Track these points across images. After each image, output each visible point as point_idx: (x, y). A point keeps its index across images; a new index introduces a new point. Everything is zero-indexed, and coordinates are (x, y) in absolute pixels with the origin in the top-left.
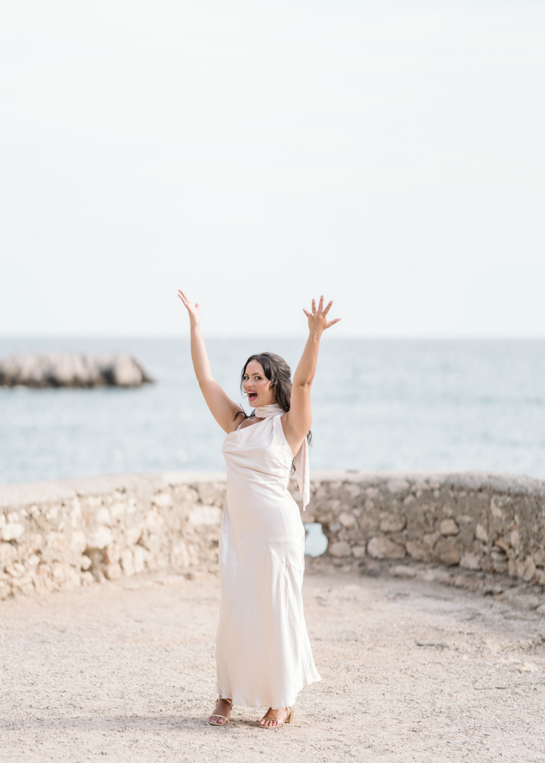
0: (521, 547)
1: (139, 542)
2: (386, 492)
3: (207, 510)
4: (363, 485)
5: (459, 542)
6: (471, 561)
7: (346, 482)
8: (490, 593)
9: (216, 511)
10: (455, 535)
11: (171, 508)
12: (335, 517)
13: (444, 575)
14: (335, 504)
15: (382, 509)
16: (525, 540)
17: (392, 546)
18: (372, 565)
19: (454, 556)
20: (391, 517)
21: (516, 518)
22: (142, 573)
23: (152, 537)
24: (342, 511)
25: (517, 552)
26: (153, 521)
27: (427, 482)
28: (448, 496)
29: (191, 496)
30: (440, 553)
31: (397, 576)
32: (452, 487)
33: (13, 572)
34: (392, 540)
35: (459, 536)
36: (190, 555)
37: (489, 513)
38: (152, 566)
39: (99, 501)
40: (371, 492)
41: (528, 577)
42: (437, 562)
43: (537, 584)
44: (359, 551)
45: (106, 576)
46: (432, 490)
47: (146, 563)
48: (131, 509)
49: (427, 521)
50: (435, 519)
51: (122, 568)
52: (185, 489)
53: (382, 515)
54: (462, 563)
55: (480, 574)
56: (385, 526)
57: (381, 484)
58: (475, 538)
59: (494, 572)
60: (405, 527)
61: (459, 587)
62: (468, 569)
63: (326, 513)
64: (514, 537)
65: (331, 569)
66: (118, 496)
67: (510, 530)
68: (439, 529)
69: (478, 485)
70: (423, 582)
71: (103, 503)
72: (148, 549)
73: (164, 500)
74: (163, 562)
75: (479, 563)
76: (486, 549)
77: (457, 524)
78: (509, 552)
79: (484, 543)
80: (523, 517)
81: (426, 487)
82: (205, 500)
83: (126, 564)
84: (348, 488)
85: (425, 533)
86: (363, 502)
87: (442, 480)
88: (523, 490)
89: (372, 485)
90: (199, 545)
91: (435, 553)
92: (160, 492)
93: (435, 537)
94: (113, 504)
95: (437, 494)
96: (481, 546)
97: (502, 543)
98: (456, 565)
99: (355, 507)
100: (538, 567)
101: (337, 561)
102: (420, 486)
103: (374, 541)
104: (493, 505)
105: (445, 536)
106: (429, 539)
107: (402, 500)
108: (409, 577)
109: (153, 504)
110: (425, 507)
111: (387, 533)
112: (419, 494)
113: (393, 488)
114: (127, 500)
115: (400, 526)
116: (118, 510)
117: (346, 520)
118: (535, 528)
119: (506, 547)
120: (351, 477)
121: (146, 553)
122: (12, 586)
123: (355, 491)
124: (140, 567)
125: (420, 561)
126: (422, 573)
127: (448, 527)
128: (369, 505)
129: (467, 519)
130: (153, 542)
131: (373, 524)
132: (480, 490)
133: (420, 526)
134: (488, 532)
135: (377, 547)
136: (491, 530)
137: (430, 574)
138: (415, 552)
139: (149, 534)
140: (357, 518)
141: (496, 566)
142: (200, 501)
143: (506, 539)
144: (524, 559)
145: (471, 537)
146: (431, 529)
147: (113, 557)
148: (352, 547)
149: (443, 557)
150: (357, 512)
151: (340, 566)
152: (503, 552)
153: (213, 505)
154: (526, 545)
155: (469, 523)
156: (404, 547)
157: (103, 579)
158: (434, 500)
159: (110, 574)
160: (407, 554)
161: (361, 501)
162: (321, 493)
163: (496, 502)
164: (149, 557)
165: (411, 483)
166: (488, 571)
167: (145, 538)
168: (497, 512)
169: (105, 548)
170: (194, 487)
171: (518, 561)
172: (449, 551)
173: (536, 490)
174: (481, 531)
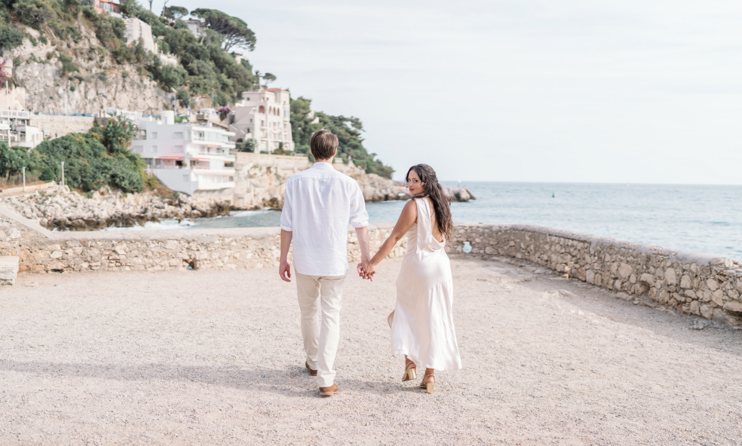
2: (491, 231)
4: (484, 228)
5: (515, 249)
6: (519, 256)
7: (478, 227)
8: (521, 266)
10: (514, 246)
12: (474, 239)
14: (474, 235)
15: (490, 237)
16: (535, 248)
17: (493, 250)
18: (486, 257)
19: (514, 254)
20: (494, 240)
21: (533, 240)
24: (476, 237)
25: (533, 252)
27: (506, 227)
28: (512, 232)
30: (509, 252)
31: (493, 260)
32: (514, 229)
33: (354, 253)
34: (494, 248)
35: (516, 247)
37: (525, 238)
39: (386, 231)
40: (487, 231)
41: (535, 261)
42: (508, 256)
43: (538, 264)
44: (482, 251)
45: (389, 257)
46: (507, 230)
49: (505, 241)
50: (508, 241)
53: (490, 239)
54: (516, 256)
56: (491, 243)
57: (490, 228)
58: (521, 248)
59: (525, 259)
60: (498, 244)
61: (512, 264)
62: (517, 258)
63: (470, 238)
64: (532, 247)
65: (472, 257)
67: (531, 245)
68: (509, 244)
70: (501, 262)
72: (405, 248)
75: (521, 256)
76: (524, 251)
77: (515, 242)
78: (531, 252)
80: (535, 240)
81: (505, 229)
83: (396, 253)
84: (479, 229)
85: (505, 246)
86: (484, 234)
87: (511, 226)
88: (535, 230)
89: (487, 228)
91: (507, 252)
93: (508, 247)
95: (508, 231)
96: (522, 250)
98: (514, 257)
99: (481, 236)
100: (538, 257)
101: (474, 255)
102: (504, 228)
103: (487, 248)
104: (526, 236)
105: (511, 246)
106: (506, 248)
107: (497, 233)
108: (497, 261)
110: (505, 236)
111: (492, 245)
112: (503, 231)
113: (494, 229)
115: (496, 243)
117: (478, 240)
118: (538, 244)
120: (480, 225)
123: (481, 230)
125: (503, 255)
126: (502, 259)
127: (512, 243)
128: (486, 235)
129: (518, 240)
131: (487, 242)
132: (523, 230)
133: (503, 243)
135: (488, 250)
136: (525, 244)
137: (504, 260)
138: (501, 252)
140: (481, 240)
141: (526, 257)
143: (529, 248)
144: (535, 255)
145: (519, 247)
146: (507, 244)
148: (480, 250)
149: (510, 254)
150: (481, 238)
151: (475, 256)
152: (529, 252)
154: (535, 250)
155: (519, 242)
156: (498, 250)
158: (508, 234)
160: (499, 253)
161: (483, 234)
162: (469, 231)
165: (500, 227)
166: (523, 259)
168: (527, 238)
171: (533, 255)
172: (512, 252)
173: (538, 230)
174: (523, 246)
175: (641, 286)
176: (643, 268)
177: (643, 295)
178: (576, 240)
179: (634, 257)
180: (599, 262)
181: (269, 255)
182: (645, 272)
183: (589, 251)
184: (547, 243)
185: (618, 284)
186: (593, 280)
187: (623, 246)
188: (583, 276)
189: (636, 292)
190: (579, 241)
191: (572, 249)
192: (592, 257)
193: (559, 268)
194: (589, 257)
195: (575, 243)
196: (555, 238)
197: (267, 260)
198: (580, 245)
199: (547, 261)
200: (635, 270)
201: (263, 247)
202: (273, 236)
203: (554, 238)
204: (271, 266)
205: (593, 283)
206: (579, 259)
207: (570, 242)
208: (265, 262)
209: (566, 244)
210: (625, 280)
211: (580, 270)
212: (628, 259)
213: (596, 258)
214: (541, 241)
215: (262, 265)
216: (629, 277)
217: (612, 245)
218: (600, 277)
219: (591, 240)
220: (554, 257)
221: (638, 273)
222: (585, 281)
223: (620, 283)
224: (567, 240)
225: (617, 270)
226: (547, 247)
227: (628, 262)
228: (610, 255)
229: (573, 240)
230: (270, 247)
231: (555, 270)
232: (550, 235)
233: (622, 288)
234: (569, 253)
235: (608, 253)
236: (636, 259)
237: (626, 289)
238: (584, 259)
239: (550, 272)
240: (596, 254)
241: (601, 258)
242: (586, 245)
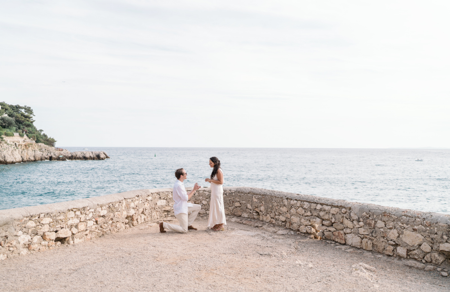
0: (265, 211)
1: (143, 213)
3: (162, 201)
5: (241, 209)
6: (245, 215)
7: (204, 191)
8: (257, 227)
9: (165, 201)
10: (240, 207)
11: (152, 200)
12: (201, 202)
13: (238, 220)
14: (201, 198)
16: (266, 210)
19: (240, 213)
21: (263, 202)
22: (144, 223)
23: (146, 211)
24: (203, 200)
25: (263, 213)
26: (147, 206)
27: (230, 190)
28: (238, 194)
29: (158, 196)
30: (235, 212)
32: (239, 192)
33: (104, 227)
35: (241, 207)
36: (157, 215)
37: (252, 201)
38: (146, 220)
39: (131, 200)
41: (268, 221)
42: (233, 215)
43: (271, 223)
45: (133, 225)
46: (232, 193)
47: (144, 219)
48: (141, 202)
49: (230, 203)
50: (233, 202)
51: (137, 221)
52: (156, 194)
54: (242, 216)
55: (249, 219)
58: (247, 208)
59: (254, 219)
62: (244, 218)
63: (198, 200)
64: (262, 208)
66: (137, 198)
67: (260, 206)
68: (234, 205)
69: (248, 192)
70: (231, 222)
71: (132, 200)
72: (145, 215)
73: (150, 198)
74: (149, 219)
75: (248, 215)
76: (251, 212)
77: (241, 204)
78: (260, 213)
79: (250, 210)
80: (265, 202)
81: (230, 192)
82: (162, 198)
83: (139, 220)
84: (205, 192)
85: (230, 206)
87: (235, 190)
88: (265, 194)
90: (160, 212)
91: (233, 212)
92: (149, 196)
93: (233, 207)
94: (135, 201)
95: (233, 194)
96: (249, 211)
97: (256, 210)
98: (240, 216)
99: (207, 198)
100: (271, 218)
101: (201, 215)
102: (228, 191)
104: (254, 198)
105: (236, 207)
106: (231, 208)
109: (147, 200)
110: (230, 198)
112: (227, 194)
114: (139, 199)
116: (136, 203)
118: (271, 206)
119: (259, 211)
120: (206, 189)
121: (145, 216)
122: (103, 232)
124: (143, 221)
125: (228, 215)
126: (231, 219)
127: (237, 204)
129: (244, 202)
130: (146, 212)
132: (249, 193)
133: (228, 204)
134: (252, 206)
136: (253, 206)
137: (233, 220)
139: (146, 210)
140: (207, 202)
141: (255, 217)
142: (160, 198)
143: (259, 209)
144: (266, 215)
145: (246, 208)
146: (232, 205)
147: (135, 218)
148: (206, 210)
149: (235, 214)
150: (207, 200)
151: (203, 217)
152: (257, 212)
153: (164, 199)
154: (267, 211)
155: (245, 203)
157: (132, 226)
158: (233, 196)
159: (134, 224)
163: (255, 197)
164: (145, 217)
166: (252, 219)
167: (144, 211)
168: (255, 200)
169: (133, 215)
170: (158, 194)
171: (263, 215)
172: (238, 212)
173: (270, 194)
174: (249, 206)
175: (439, 256)
176: (442, 238)
177: (443, 264)
178: (327, 205)
179: (426, 226)
180: (367, 227)
181: (14, 243)
182: (447, 242)
183: (350, 216)
184: (285, 205)
185: (402, 251)
186: (359, 244)
187: (403, 214)
188: (341, 239)
189: (434, 262)
190: (332, 206)
191: (322, 214)
192: (355, 222)
193: (303, 229)
194: (350, 222)
195: (327, 208)
196: (295, 202)
197: (11, 249)
198: (334, 210)
199: (285, 221)
200: (429, 239)
201: (7, 234)
202: (19, 220)
203: (292, 202)
204: (17, 255)
205: (359, 247)
206: (334, 222)
207: (319, 207)
208: (8, 252)
209: (312, 207)
210: (412, 249)
211: (336, 234)
212: (416, 227)
213: (361, 224)
214: (275, 204)
215: (6, 255)
216: (420, 245)
217: (385, 212)
218: (369, 242)
219: (350, 206)
220: (295, 219)
221: (432, 242)
222: (345, 244)
223: (405, 251)
224: (313, 206)
225: (399, 237)
226: (284, 209)
227: (415, 230)
228: (384, 221)
229: (322, 204)
230: (15, 233)
231: (298, 230)
232: (287, 199)
233: (407, 255)
234: (318, 216)
235: (381, 220)
236: (428, 228)
237: (416, 257)
238: (342, 223)
239: (292, 233)
240: (361, 220)
241: (370, 224)
242: (344, 210)
